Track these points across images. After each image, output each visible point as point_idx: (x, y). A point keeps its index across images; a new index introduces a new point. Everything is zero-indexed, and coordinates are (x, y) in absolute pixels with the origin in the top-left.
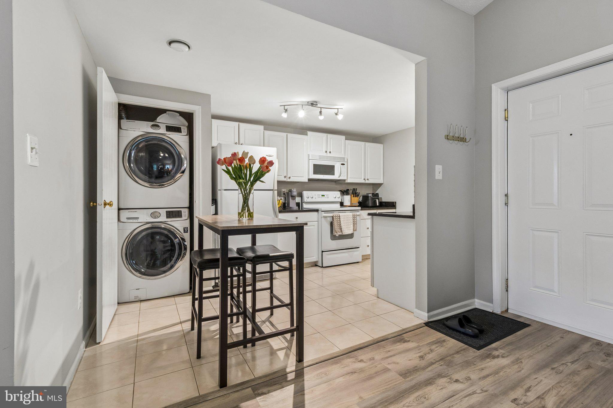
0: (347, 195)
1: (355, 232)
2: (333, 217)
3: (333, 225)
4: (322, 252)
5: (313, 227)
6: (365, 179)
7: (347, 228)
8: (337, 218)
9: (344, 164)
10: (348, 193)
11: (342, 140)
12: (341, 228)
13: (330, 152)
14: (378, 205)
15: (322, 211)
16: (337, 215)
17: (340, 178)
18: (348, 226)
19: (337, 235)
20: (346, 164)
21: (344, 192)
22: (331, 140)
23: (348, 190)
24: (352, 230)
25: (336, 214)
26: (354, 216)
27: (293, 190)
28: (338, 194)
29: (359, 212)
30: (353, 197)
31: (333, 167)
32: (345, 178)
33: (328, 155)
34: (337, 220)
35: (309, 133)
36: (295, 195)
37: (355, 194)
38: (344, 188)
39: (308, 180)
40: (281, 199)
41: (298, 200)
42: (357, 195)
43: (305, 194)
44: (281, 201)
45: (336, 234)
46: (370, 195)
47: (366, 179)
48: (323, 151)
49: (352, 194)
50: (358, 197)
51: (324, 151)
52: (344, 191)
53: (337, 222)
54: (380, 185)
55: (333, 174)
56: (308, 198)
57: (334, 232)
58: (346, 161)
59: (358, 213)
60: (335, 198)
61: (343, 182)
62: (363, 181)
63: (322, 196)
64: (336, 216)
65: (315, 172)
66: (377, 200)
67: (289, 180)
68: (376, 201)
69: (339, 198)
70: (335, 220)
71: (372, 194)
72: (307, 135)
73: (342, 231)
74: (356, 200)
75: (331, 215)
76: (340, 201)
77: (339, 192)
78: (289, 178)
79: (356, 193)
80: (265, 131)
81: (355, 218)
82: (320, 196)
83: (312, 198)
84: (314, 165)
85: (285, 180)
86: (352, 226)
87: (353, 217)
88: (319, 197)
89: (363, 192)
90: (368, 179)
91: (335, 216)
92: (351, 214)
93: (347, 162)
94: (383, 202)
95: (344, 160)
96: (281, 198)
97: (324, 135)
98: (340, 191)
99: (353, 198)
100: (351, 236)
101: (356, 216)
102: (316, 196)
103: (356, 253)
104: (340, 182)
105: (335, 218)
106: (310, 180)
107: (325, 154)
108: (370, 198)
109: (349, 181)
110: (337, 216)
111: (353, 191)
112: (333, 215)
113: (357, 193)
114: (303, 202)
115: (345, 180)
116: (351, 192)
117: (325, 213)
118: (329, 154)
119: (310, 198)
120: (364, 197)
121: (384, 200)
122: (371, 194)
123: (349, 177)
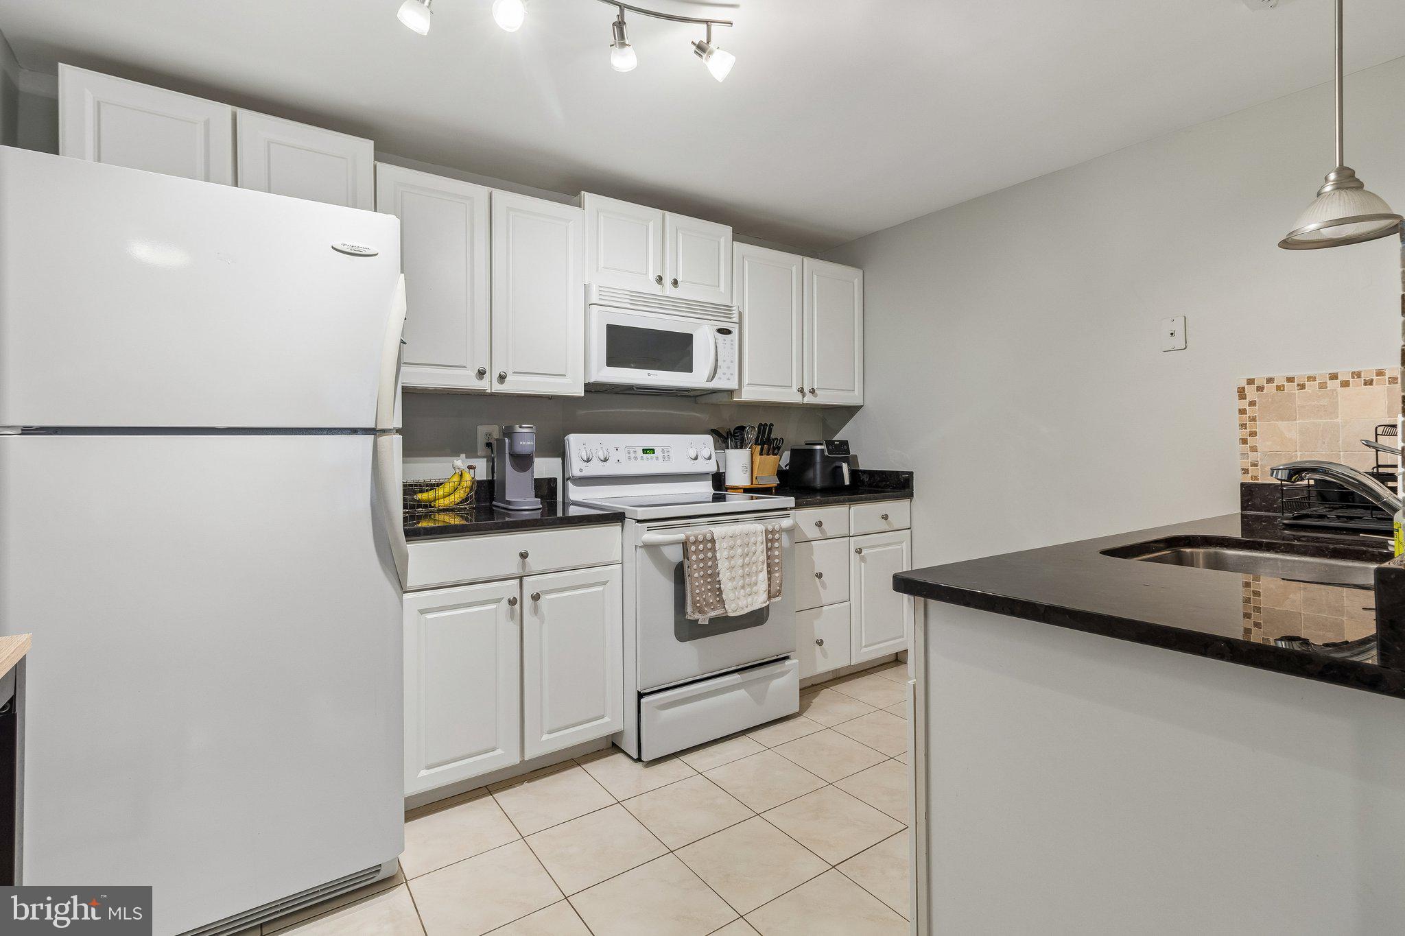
0: (736, 448)
1: (774, 600)
2: (685, 544)
3: (687, 579)
4: (640, 696)
5: (600, 588)
6: (802, 388)
7: (743, 587)
8: (701, 547)
9: (728, 332)
10: (743, 440)
11: (722, 240)
12: (719, 589)
13: (675, 283)
14: (847, 482)
15: (638, 521)
16: (705, 536)
17: (716, 384)
18: (748, 580)
19: (703, 620)
20: (735, 329)
21: (728, 437)
22: (680, 235)
23: (742, 428)
24: (764, 596)
25: (698, 530)
26: (770, 536)
27: (518, 429)
28: (705, 443)
29: (788, 516)
30: (761, 454)
31: (686, 340)
32: (733, 384)
33: (667, 294)
34: (701, 556)
35: (588, 198)
36: (526, 451)
37: (767, 442)
38: (728, 422)
39: (586, 391)
40: (470, 467)
41: (545, 467)
42: (774, 448)
43: (577, 443)
44: (468, 477)
45: (697, 616)
46: (818, 447)
47: (806, 390)
48: (646, 274)
49: (756, 443)
50: (776, 455)
51: (652, 277)
52: (729, 433)
53: (701, 565)
54: (848, 412)
55: (689, 369)
56: (588, 460)
57: (689, 609)
58: (736, 319)
59: (786, 523)
60: (696, 458)
61: (724, 399)
62: (796, 398)
63: (645, 451)
64: (696, 542)
65: (613, 359)
66: (845, 466)
67: (497, 388)
68: (841, 467)
69: (710, 458)
70: (694, 558)
71: (829, 443)
72: (579, 205)
73: (722, 602)
74: (769, 467)
75: (679, 535)
76: (714, 469)
77: (708, 439)
78: (502, 378)
79: (769, 441)
80: (379, 164)
81: (776, 545)
82: (635, 452)
83: (605, 460)
84: (611, 329)
85: (483, 385)
86: (763, 576)
87: (767, 540)
88: (632, 455)
89: (793, 435)
90: (813, 391)
91: (692, 539)
92: (759, 527)
93: (740, 323)
94: (865, 472)
95: (729, 316)
96: (473, 462)
97: (653, 215)
98: (714, 432)
99: (758, 458)
100: (757, 618)
101: (777, 536)
102: (622, 455)
103: (776, 683)
104: (714, 399)
105: (693, 548)
106: (591, 388)
107: (656, 289)
108: (818, 459)
109: (748, 395)
110: (705, 541)
111: (759, 433)
112: (688, 538)
113: (774, 440)
114: (567, 476)
115: (730, 392)
116: (751, 435)
117: (649, 529)
118: (668, 290)
119: (595, 461)
120: (795, 453)
121: (864, 465)
122: (821, 444)
123: (746, 380)
